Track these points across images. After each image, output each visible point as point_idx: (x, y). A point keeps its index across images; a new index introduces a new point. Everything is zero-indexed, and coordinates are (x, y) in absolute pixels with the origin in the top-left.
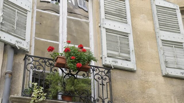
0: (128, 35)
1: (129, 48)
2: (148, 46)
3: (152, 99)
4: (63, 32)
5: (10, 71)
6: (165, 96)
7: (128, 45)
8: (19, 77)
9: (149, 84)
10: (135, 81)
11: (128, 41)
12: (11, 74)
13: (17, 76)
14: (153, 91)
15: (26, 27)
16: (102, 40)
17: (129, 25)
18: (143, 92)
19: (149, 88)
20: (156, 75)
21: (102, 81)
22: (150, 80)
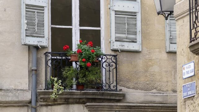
0: (136, 14)
1: (136, 29)
2: (156, 22)
3: (154, 76)
4: (75, 15)
5: (34, 68)
6: (166, 72)
7: (135, 25)
8: (42, 70)
9: (153, 62)
10: (140, 62)
11: (136, 21)
12: (36, 70)
13: (40, 69)
14: (155, 69)
15: (44, 24)
16: (111, 23)
17: (138, 2)
18: (146, 71)
19: (152, 66)
20: (160, 52)
21: (109, 68)
22: (154, 58)
